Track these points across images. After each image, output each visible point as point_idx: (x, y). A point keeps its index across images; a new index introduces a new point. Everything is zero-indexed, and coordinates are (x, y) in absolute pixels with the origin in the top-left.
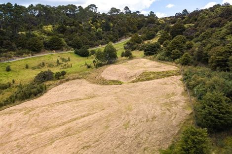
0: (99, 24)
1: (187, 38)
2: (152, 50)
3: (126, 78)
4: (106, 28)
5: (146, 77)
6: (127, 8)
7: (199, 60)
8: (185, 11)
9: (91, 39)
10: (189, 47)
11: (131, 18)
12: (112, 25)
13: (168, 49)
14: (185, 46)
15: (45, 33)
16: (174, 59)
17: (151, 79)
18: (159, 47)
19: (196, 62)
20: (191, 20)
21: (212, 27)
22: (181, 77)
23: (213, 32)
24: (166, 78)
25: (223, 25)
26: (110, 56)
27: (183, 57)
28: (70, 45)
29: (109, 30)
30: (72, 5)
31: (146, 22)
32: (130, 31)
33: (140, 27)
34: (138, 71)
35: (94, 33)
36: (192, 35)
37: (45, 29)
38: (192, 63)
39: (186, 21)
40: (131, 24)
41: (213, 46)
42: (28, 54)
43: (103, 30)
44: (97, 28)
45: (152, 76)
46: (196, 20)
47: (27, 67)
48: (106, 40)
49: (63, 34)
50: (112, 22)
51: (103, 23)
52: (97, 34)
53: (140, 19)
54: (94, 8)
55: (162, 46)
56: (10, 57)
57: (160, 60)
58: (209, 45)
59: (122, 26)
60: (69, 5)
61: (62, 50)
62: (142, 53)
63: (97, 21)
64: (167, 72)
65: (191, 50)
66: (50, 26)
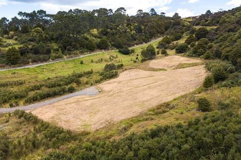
0: (132, 27)
1: (209, 40)
2: (182, 49)
3: (168, 67)
4: (139, 30)
5: (181, 66)
6: (153, 10)
7: (216, 56)
8: (209, 11)
9: (128, 41)
10: (210, 47)
11: (158, 20)
12: (143, 27)
13: (195, 48)
14: (207, 47)
15: (93, 35)
16: (199, 55)
17: (185, 67)
18: (187, 47)
19: (214, 57)
20: (213, 22)
21: (228, 31)
22: (204, 66)
23: (229, 36)
24: (195, 67)
25: (236, 31)
26: (151, 53)
27: (206, 54)
28: (113, 45)
29: (141, 32)
30: (104, 9)
31: (172, 24)
32: (158, 32)
33: (166, 29)
34: (175, 63)
35: (129, 35)
36: (213, 38)
37: (93, 33)
38: (212, 58)
39: (209, 23)
40: (160, 26)
41: (225, 47)
42: (87, 52)
43: (136, 32)
44: (131, 31)
45: (185, 66)
46: (218, 22)
47: (92, 62)
48: (139, 40)
49: (106, 36)
50: (143, 24)
51: (136, 26)
52: (132, 36)
53: (167, 21)
54: (123, 11)
55: (189, 46)
56: (77, 54)
57: (189, 56)
58: (223, 47)
59: (152, 28)
60: (101, 9)
61: (108, 49)
62: (174, 51)
63: (131, 25)
64: (195, 63)
65: (212, 49)
66: (95, 30)
